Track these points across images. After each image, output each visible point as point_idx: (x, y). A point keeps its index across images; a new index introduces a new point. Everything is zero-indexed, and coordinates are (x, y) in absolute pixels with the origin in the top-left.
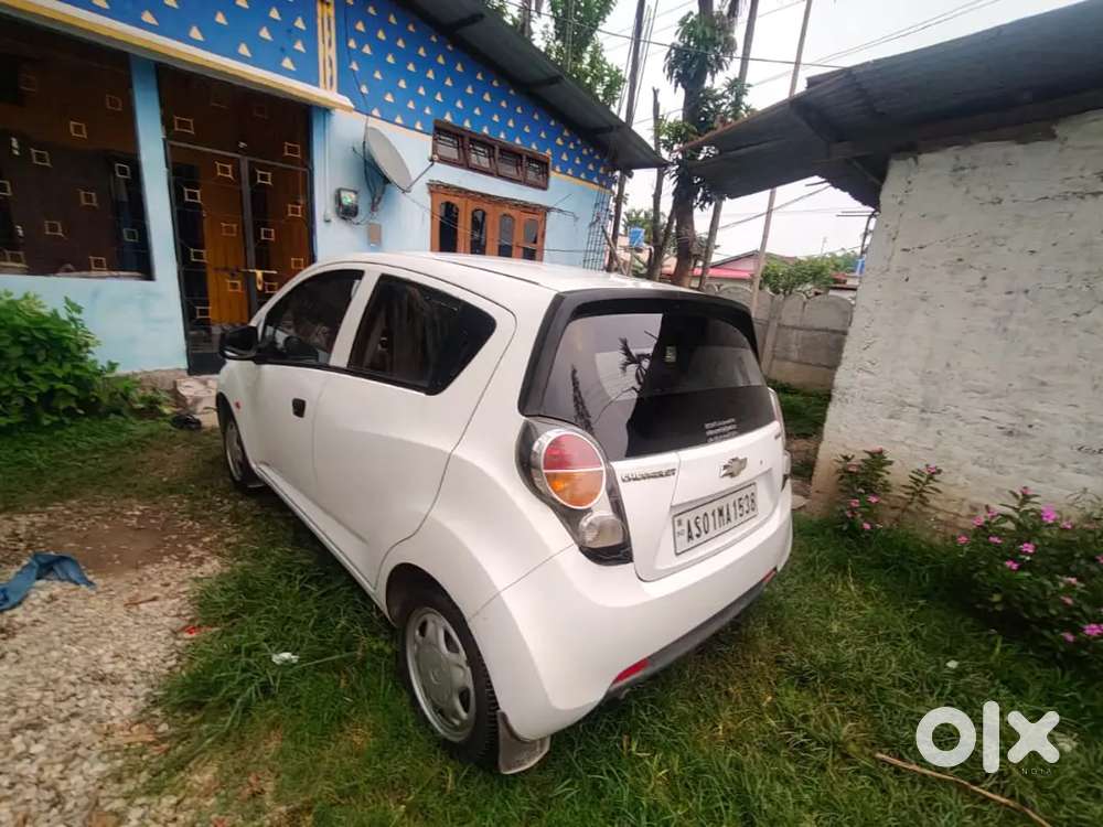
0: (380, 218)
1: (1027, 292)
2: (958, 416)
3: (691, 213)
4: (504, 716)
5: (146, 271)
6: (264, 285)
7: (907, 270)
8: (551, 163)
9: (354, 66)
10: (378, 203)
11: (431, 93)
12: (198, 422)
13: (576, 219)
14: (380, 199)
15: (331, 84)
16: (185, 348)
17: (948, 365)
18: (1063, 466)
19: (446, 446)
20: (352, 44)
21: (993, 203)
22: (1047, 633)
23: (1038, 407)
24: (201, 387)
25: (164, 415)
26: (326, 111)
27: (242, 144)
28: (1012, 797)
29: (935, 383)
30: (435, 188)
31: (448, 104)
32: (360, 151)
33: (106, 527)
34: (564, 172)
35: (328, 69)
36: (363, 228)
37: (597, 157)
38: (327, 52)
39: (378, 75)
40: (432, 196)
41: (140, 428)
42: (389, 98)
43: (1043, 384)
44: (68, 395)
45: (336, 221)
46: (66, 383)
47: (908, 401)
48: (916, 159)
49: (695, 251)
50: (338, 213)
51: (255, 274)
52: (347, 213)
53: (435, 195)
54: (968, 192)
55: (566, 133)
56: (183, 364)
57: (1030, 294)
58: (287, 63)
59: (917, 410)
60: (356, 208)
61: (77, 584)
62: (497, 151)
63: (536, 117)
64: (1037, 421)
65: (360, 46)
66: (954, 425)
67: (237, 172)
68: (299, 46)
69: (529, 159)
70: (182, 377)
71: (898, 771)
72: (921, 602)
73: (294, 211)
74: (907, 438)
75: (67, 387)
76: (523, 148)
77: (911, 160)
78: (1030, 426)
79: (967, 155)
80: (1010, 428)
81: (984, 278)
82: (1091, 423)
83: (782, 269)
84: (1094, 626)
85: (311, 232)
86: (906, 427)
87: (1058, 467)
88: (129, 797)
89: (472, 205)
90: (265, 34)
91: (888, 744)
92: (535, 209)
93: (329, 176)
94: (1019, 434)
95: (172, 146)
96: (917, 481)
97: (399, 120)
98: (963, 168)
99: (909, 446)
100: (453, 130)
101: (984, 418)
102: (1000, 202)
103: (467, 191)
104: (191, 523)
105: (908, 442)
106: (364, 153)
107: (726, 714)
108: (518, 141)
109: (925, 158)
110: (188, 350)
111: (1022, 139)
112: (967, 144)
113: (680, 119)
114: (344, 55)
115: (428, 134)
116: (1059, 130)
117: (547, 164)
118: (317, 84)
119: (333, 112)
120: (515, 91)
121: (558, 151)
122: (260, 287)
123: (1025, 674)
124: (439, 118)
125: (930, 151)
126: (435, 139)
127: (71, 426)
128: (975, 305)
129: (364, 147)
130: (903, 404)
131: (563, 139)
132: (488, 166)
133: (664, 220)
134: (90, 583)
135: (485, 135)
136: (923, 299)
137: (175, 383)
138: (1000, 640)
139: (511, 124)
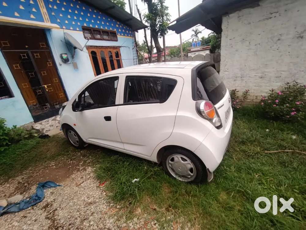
0: (76, 60)
1: (259, 44)
2: (250, 77)
3: (158, 40)
4: (208, 169)
5: (10, 94)
6: (48, 90)
7: (231, 44)
8: (117, 33)
9: (53, 14)
10: (74, 56)
11: (78, 18)
12: (48, 135)
13: (129, 48)
14: (74, 54)
15: (48, 21)
16: (31, 115)
17: (245, 65)
18: (273, 82)
19: (173, 114)
20: (50, 6)
21: (249, 24)
22: (283, 117)
23: (266, 70)
24: (41, 126)
25: (36, 136)
26: (49, 30)
27: (27, 47)
28: (292, 149)
29: (243, 70)
30: (88, 47)
31: (84, 20)
32: (64, 41)
33: (47, 171)
34: (121, 35)
35: (45, 16)
36: (71, 65)
37: (128, 28)
38: (44, 10)
39: (61, 15)
40: (88, 50)
41: (32, 142)
42: (66, 22)
43: (267, 65)
44: (5, 139)
45: (63, 65)
46: (3, 136)
47: (238, 76)
48: (229, 16)
49: (162, 50)
50: (63, 61)
51: (44, 86)
52: (66, 61)
53: (88, 49)
54: (242, 22)
55: (118, 23)
56: (32, 120)
57: (260, 44)
58: (32, 16)
59: (240, 78)
60: (68, 59)
61: (55, 187)
62: (101, 32)
63: (109, 19)
64: (267, 73)
65: (53, 6)
66: (249, 79)
67: (28, 55)
68: (34, 10)
69: (111, 33)
70: (34, 124)
71: (270, 153)
72: (256, 120)
73: (50, 64)
74: (239, 85)
75: (4, 137)
76: (108, 30)
77: (227, 16)
78: (265, 75)
79: (241, 13)
80: (261, 77)
81: (250, 43)
82: (277, 71)
83: (175, 50)
84: (293, 113)
85: (56, 69)
86: (238, 82)
87: (272, 82)
88: (126, 222)
89: (99, 50)
90: (21, 7)
91: (266, 149)
92: (116, 47)
93: (57, 51)
94: (263, 78)
95: (3, 52)
96: (244, 94)
97: (71, 28)
98: (240, 16)
99: (240, 87)
100: (87, 28)
101: (255, 76)
102: (250, 23)
103: (97, 47)
104: (72, 162)
105: (239, 86)
106: (65, 40)
107: (234, 155)
108: (106, 28)
109: (231, 15)
110: (32, 115)
111: (252, 7)
112: (240, 10)
113: (148, 13)
114: (49, 10)
115: (81, 31)
116: (260, 4)
117: (116, 33)
118: (43, 21)
119: (51, 30)
120: (101, 13)
121: (118, 29)
122: (47, 90)
123: (282, 127)
124: (83, 25)
125: (231, 13)
126: (83, 32)
127: (9, 148)
128: (248, 50)
129: (65, 39)
130: (237, 77)
131: (118, 24)
132: (100, 37)
133: (149, 44)
134: (59, 186)
135: (97, 28)
136: (237, 51)
137: (32, 126)
138: (275, 122)
139: (103, 23)
